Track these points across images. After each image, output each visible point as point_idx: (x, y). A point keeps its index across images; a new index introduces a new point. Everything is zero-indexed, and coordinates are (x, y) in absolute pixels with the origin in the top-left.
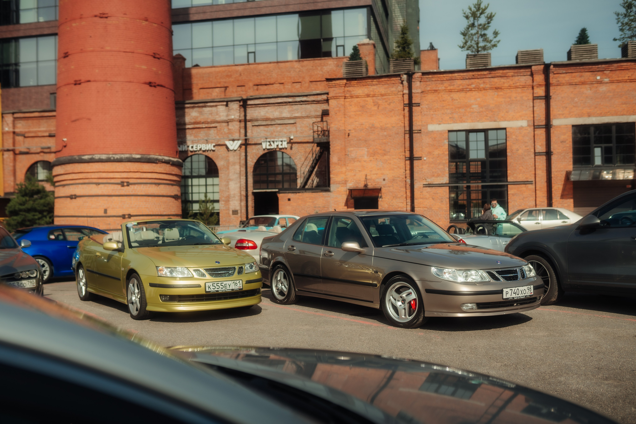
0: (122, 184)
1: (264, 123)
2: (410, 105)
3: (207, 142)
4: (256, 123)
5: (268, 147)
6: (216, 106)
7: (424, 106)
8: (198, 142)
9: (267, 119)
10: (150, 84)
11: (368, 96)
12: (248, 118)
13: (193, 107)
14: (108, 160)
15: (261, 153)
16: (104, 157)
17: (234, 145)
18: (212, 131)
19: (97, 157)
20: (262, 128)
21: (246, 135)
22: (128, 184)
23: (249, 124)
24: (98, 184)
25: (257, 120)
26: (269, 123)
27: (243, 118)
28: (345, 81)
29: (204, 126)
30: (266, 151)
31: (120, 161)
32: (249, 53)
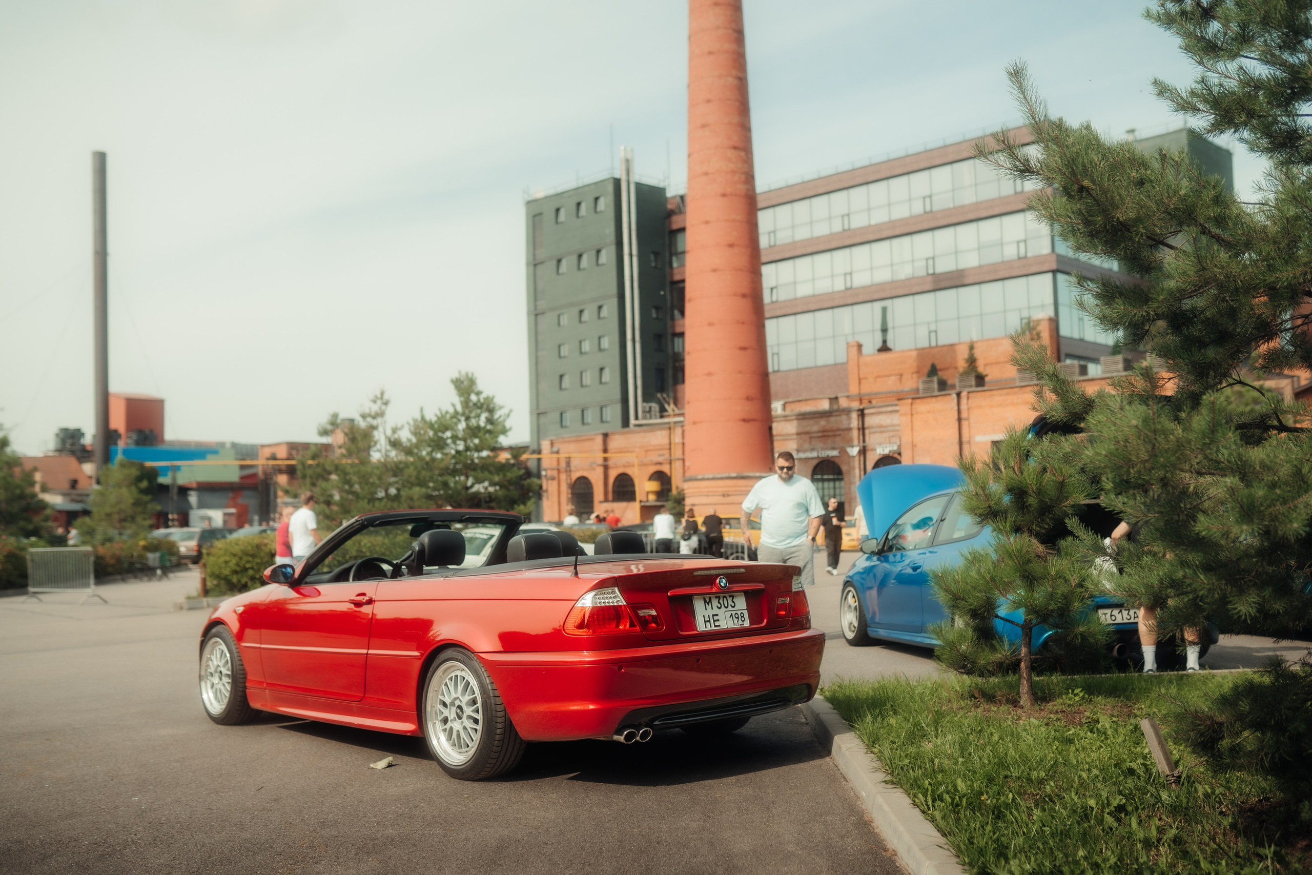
0: (724, 495)
1: (879, 430)
2: (960, 420)
3: (833, 449)
4: (872, 430)
5: (882, 453)
6: (840, 415)
7: (972, 420)
8: (826, 449)
9: (881, 426)
10: (744, 420)
11: (929, 412)
12: (866, 425)
13: (822, 417)
14: (713, 479)
15: (877, 458)
16: (711, 476)
17: (854, 451)
18: (838, 439)
19: (707, 476)
20: (877, 435)
21: (864, 441)
22: (728, 495)
23: (867, 432)
24: (708, 496)
25: (872, 427)
26: (882, 429)
27: (861, 426)
28: (910, 401)
29: (830, 434)
30: (881, 456)
31: (721, 479)
32: (930, 332)
